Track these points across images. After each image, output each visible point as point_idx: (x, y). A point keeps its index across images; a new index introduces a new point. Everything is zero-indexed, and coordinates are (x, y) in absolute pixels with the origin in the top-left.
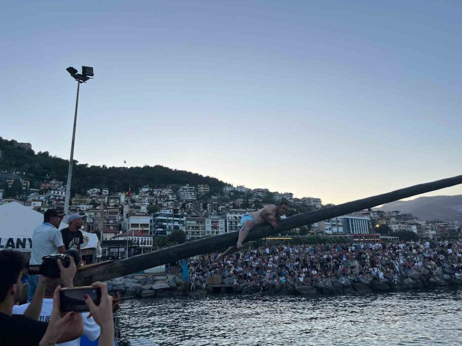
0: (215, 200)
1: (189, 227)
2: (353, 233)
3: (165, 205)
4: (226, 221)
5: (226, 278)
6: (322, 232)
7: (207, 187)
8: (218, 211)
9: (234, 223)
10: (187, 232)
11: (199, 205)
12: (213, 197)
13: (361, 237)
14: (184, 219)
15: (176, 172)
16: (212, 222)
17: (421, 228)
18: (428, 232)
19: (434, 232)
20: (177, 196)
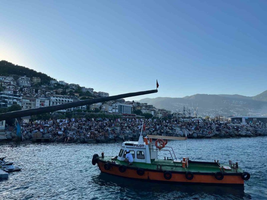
0: (44, 88)
1: (24, 103)
2: (123, 113)
3: (7, 88)
4: (50, 102)
5: (45, 134)
6: (106, 112)
7: (39, 79)
8: (45, 95)
9: (55, 103)
10: (22, 107)
11: (32, 90)
12: (42, 86)
13: (127, 115)
14: (21, 98)
15: (17, 67)
16: (40, 101)
17: (155, 113)
18: (159, 114)
19: (161, 115)
20: (17, 83)
